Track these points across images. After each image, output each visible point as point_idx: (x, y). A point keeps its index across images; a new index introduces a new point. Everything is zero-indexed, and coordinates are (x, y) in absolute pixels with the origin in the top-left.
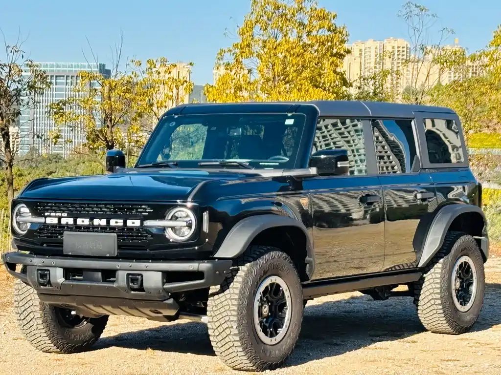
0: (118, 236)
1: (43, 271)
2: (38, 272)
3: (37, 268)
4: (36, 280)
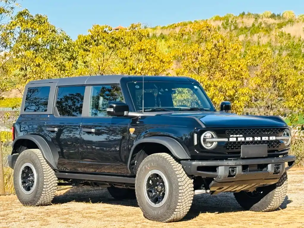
1: (233, 168)
2: (230, 169)
3: (229, 167)
4: (228, 174)
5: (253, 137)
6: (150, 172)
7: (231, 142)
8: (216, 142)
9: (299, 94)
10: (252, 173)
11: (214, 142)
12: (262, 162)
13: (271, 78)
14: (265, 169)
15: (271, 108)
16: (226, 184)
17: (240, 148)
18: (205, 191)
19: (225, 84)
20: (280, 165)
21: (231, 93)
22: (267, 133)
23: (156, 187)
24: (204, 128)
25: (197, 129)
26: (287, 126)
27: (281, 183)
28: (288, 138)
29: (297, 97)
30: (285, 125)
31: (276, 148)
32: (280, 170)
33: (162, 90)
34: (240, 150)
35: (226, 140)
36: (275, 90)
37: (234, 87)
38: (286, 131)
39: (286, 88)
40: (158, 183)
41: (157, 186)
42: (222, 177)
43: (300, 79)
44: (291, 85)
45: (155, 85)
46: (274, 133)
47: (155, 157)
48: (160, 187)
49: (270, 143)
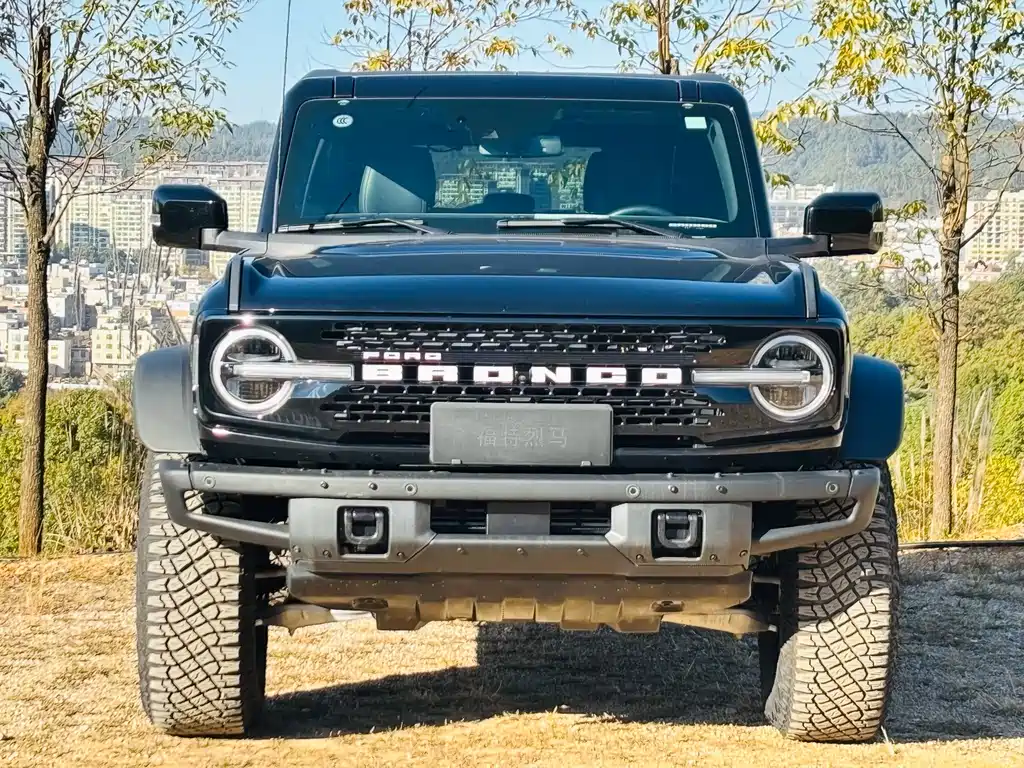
0: (617, 412)
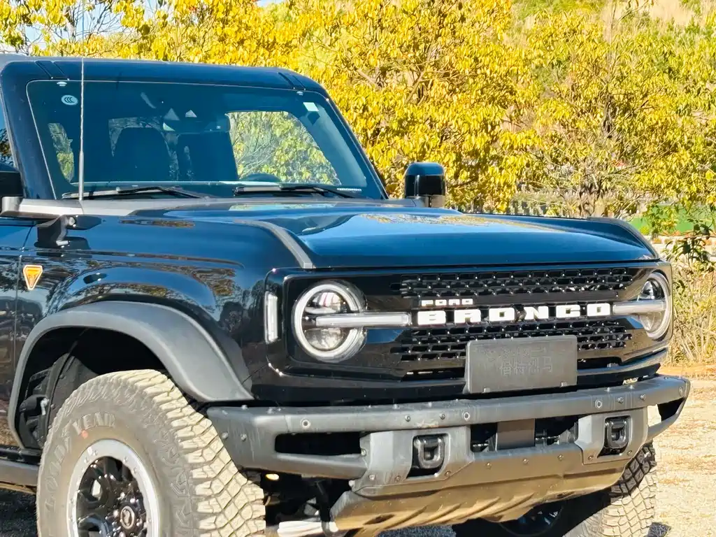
1: (431, 440)
2: (419, 443)
3: (415, 433)
4: (408, 465)
5: (519, 308)
6: (90, 448)
7: (424, 330)
8: (358, 328)
9: (682, 150)
10: (509, 454)
11: (352, 328)
12: (552, 407)
13: (600, 104)
14: (567, 435)
15: (599, 192)
16: (403, 501)
17: (464, 354)
18: (320, 524)
19: (457, 115)
20: (625, 418)
21: (479, 142)
22: (577, 290)
23: (116, 513)
24: (308, 270)
25: (281, 274)
26: (658, 260)
27: (630, 485)
28: (662, 309)
29: (675, 159)
30: (646, 258)
31: (609, 352)
32: (627, 440)
33: (172, 115)
34: (464, 361)
35: (402, 319)
36: (610, 137)
37: (487, 125)
38: (651, 280)
39: (642, 131)
40: (123, 495)
41: (119, 506)
42: (385, 480)
43: (684, 104)
44: (657, 123)
45: (144, 97)
46: (603, 288)
47: (109, 390)
48: (128, 514)
49: (587, 332)
